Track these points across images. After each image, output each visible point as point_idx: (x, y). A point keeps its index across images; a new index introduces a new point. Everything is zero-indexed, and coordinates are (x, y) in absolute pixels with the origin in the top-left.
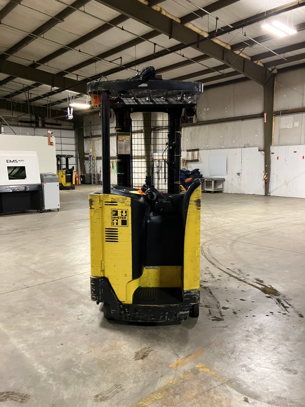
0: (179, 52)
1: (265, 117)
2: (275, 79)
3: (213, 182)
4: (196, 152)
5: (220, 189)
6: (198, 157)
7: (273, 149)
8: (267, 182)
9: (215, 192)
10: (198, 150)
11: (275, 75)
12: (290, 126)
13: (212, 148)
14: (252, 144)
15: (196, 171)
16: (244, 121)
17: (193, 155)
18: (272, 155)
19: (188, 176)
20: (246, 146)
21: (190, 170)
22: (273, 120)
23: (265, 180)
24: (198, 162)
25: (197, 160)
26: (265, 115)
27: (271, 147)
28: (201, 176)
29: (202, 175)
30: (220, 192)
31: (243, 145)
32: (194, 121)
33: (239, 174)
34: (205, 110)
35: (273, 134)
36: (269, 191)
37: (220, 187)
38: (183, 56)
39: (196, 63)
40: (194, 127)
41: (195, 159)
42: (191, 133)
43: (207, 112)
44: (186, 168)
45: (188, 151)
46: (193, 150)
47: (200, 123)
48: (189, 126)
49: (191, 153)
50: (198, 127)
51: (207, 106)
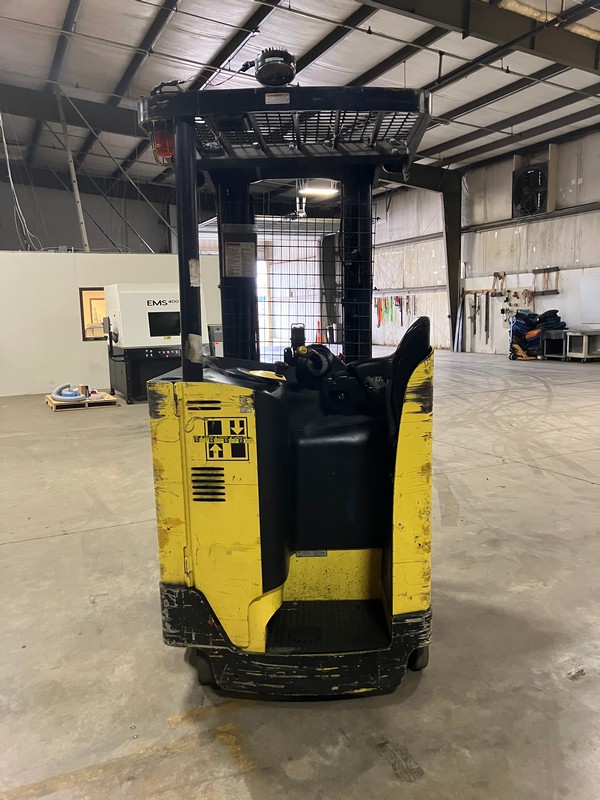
0: (496, 64)
3: (585, 340)
4: (553, 275)
6: (557, 285)
9: (590, 361)
10: (557, 269)
13: (588, 264)
15: (552, 315)
17: (546, 281)
19: (533, 327)
21: (540, 312)
24: (558, 296)
25: (556, 292)
28: (563, 326)
29: (564, 324)
32: (550, 208)
34: (573, 182)
38: (508, 71)
39: (541, 84)
40: (549, 222)
41: (550, 289)
42: (543, 235)
43: (579, 188)
44: (531, 308)
45: (535, 272)
46: (547, 271)
47: (562, 211)
48: (538, 219)
49: (541, 276)
50: (557, 221)
51: (580, 174)
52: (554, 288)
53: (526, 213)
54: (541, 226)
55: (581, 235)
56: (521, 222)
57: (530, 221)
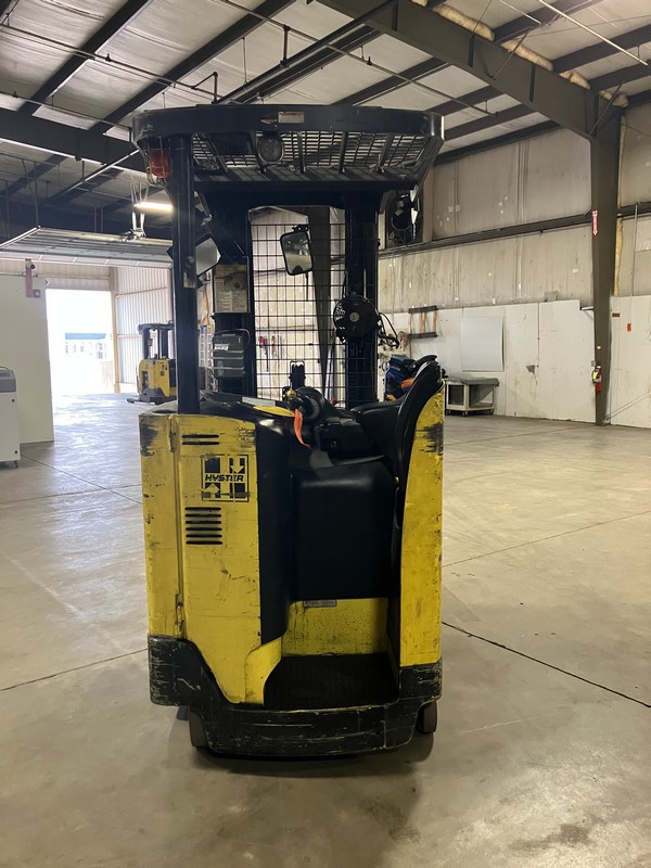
0: (357, 52)
1: (595, 221)
2: (623, 120)
3: (466, 390)
4: (431, 314)
5: (486, 405)
6: (435, 327)
7: (616, 304)
8: (601, 390)
9: (472, 414)
10: (435, 308)
11: (622, 111)
13: (469, 303)
14: (563, 292)
15: (431, 360)
16: (544, 235)
17: (423, 323)
18: (613, 320)
19: (408, 374)
20: (549, 298)
21: (416, 358)
22: (618, 229)
23: (597, 385)
24: (436, 339)
25: (434, 335)
26: (595, 214)
27: (612, 299)
29: (444, 372)
30: (486, 413)
31: (542, 296)
32: (426, 238)
33: (531, 369)
34: (451, 209)
35: (617, 265)
36: (608, 412)
37: (487, 400)
38: (370, 63)
39: (412, 84)
40: (425, 254)
41: (427, 331)
42: (419, 268)
43: (457, 215)
44: (407, 353)
45: (411, 311)
46: (424, 310)
47: (440, 242)
48: (413, 251)
49: (417, 316)
50: (434, 253)
51: (457, 201)
52: (432, 331)
53: (400, 243)
54: (417, 259)
55: (460, 270)
56: (396, 253)
57: (404, 253)
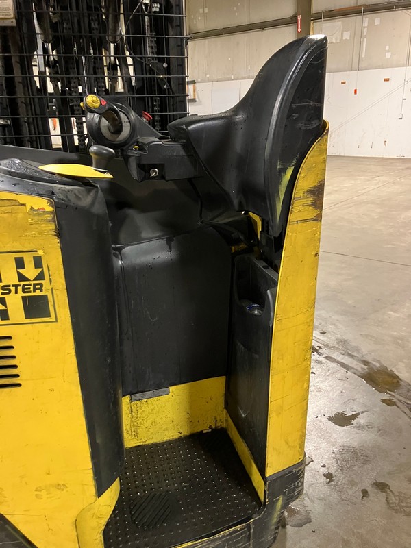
1: (299, 22)
6: (194, 95)
12: (336, 40)
13: (216, 79)
16: (264, 31)
22: (311, 28)
26: (299, 19)
43: (206, 15)
47: (194, 35)
50: (191, 44)
51: (205, 5)
52: (192, 98)
55: (209, 56)
